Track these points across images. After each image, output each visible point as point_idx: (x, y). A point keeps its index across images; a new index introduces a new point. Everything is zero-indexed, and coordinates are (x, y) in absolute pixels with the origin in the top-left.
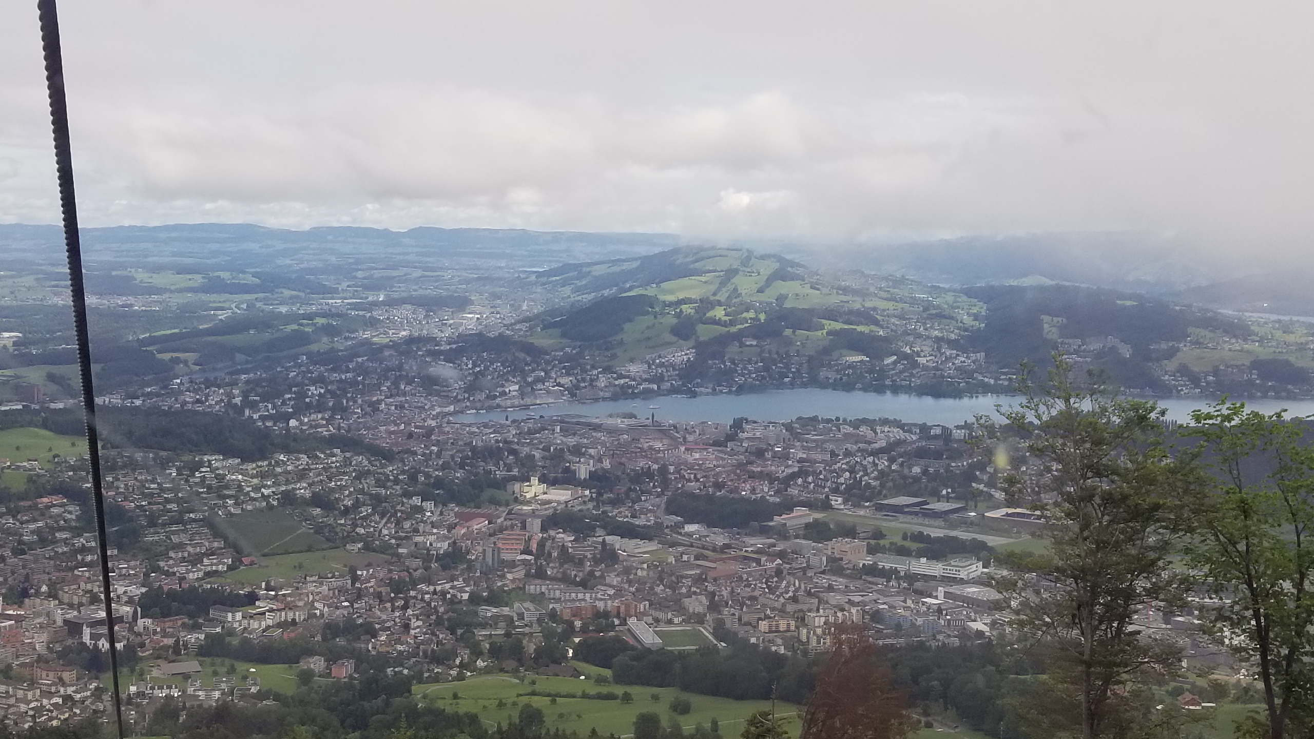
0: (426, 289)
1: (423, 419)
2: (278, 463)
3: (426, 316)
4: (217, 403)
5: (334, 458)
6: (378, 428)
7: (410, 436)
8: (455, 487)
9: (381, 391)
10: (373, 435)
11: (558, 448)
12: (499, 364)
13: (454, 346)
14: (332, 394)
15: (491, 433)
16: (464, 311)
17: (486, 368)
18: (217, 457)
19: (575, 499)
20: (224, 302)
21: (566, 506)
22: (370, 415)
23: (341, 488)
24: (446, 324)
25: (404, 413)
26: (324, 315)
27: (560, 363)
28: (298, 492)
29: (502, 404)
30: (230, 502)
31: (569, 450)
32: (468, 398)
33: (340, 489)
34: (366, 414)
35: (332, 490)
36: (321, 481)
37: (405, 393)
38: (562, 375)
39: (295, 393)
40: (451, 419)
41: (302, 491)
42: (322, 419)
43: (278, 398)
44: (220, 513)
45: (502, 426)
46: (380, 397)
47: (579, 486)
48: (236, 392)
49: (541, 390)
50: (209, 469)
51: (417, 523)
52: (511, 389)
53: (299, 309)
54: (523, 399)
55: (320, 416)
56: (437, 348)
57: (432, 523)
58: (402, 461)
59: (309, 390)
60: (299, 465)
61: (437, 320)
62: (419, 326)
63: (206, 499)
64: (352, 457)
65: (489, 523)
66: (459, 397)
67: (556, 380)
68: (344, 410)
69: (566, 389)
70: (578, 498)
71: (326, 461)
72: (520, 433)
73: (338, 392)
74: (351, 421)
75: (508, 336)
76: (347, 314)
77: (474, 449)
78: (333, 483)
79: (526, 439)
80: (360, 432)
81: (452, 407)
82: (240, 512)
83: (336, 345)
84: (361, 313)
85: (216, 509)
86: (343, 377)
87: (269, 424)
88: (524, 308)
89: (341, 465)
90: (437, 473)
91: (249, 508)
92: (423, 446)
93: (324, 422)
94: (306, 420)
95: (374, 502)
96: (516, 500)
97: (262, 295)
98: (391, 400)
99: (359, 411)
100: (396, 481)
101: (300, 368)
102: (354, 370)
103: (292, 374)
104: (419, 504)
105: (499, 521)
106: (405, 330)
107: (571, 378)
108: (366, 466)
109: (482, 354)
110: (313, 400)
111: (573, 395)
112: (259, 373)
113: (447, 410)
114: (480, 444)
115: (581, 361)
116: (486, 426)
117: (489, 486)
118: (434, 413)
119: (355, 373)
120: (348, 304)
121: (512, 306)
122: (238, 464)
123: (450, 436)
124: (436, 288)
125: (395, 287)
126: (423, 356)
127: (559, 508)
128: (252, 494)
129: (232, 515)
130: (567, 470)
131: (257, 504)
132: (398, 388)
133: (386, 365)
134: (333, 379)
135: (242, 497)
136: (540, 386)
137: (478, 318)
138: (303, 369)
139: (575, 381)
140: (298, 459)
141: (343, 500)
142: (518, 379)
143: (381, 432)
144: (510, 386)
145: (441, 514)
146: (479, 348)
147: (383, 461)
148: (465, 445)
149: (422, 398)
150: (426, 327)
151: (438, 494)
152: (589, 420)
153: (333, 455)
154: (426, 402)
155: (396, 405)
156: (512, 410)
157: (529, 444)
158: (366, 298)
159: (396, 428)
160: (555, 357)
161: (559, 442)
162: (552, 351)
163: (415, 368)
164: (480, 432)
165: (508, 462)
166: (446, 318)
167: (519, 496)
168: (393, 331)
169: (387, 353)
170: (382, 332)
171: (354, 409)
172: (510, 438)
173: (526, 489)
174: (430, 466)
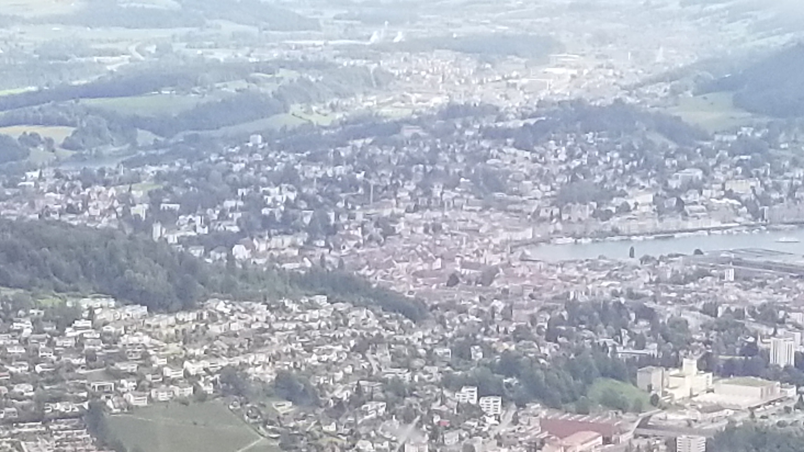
0: (477, 24)
1: (477, 252)
2: (213, 318)
3: (479, 71)
4: (102, 214)
5: (316, 312)
6: (393, 265)
7: (454, 280)
8: (539, 372)
9: (398, 199)
10: (384, 277)
11: (733, 309)
12: (616, 155)
13: (532, 122)
14: (312, 203)
15: (603, 279)
16: (547, 62)
17: (593, 162)
18: (104, 302)
19: (769, 403)
20: (116, 41)
21: (752, 416)
22: (378, 241)
23: (329, 366)
24: (514, 85)
25: (441, 240)
26: (293, 65)
27: (733, 154)
28: (250, 370)
29: (623, 228)
30: (128, 384)
31: (753, 314)
32: (559, 217)
33: (328, 369)
34: (371, 239)
35: (313, 370)
36: (293, 353)
37: (442, 204)
38: (735, 178)
39: (243, 198)
40: (528, 252)
41: (259, 369)
42: (293, 245)
43: (214, 207)
44: (109, 403)
45: (624, 267)
46: (396, 211)
47: (776, 379)
48: (137, 194)
49: (696, 203)
50: (89, 324)
51: (470, 437)
52: (639, 200)
53: (249, 56)
54: (661, 220)
55: (288, 240)
56: (500, 124)
57: (498, 437)
58: (441, 321)
59: (268, 194)
60: (252, 322)
61: (498, 78)
62: (466, 88)
63: (84, 377)
64: (349, 311)
65: (606, 441)
66: (543, 214)
67: (724, 185)
68: (332, 231)
69: (744, 204)
70: (776, 401)
71: (301, 317)
72: (658, 281)
73: (320, 199)
74: (344, 252)
75: (631, 106)
76: (335, 66)
77: (571, 306)
78: (315, 357)
79: (670, 292)
80: (362, 272)
82: (145, 403)
83: (315, 119)
84: (358, 62)
85: (103, 398)
86: (330, 173)
87: (197, 252)
88: (659, 58)
89: (329, 326)
90: (506, 345)
91: (163, 396)
92: (477, 299)
93: (296, 253)
94: (262, 247)
95: (390, 394)
96: (655, 401)
97: (182, 31)
98: (417, 216)
99: (359, 233)
100: (431, 359)
101: (251, 155)
102: (349, 161)
103: (237, 167)
104: (474, 402)
105: (624, 438)
106: (439, 94)
107: (753, 184)
108: (374, 329)
109: (583, 136)
110: (276, 212)
111: (756, 214)
112: (178, 164)
113: (519, 236)
114: (582, 298)
115: (771, 151)
116: (593, 266)
117: (604, 374)
118: (496, 241)
119: (350, 167)
120: (336, 48)
121: (635, 54)
122: (144, 316)
123: (528, 282)
124: (495, 22)
125: (421, 20)
126: (474, 138)
127: (738, 418)
128: (168, 372)
129: (130, 407)
130: (751, 349)
131: (177, 391)
132: (428, 193)
133: (407, 153)
134: (311, 175)
135: (149, 377)
136: (693, 196)
137: (573, 77)
138: (259, 157)
139: (760, 190)
140: (250, 312)
141: (334, 390)
142: (653, 181)
143: (398, 272)
144: (637, 195)
145: (515, 421)
146: (578, 125)
147: (406, 321)
148: (555, 298)
149: (474, 214)
150: (479, 88)
151: (509, 385)
152: (789, 261)
153: (315, 307)
154: (482, 221)
155: (426, 225)
156: (641, 238)
157: (675, 301)
158: (369, 38)
159: (426, 266)
160: (722, 145)
161: (733, 298)
162: (716, 133)
163: (460, 159)
164: (583, 278)
165: (638, 332)
166: (514, 74)
167: (660, 394)
168: (419, 96)
169: (407, 132)
170: (398, 96)
171: (349, 229)
172: (639, 289)
173: (674, 382)
174: (493, 333)
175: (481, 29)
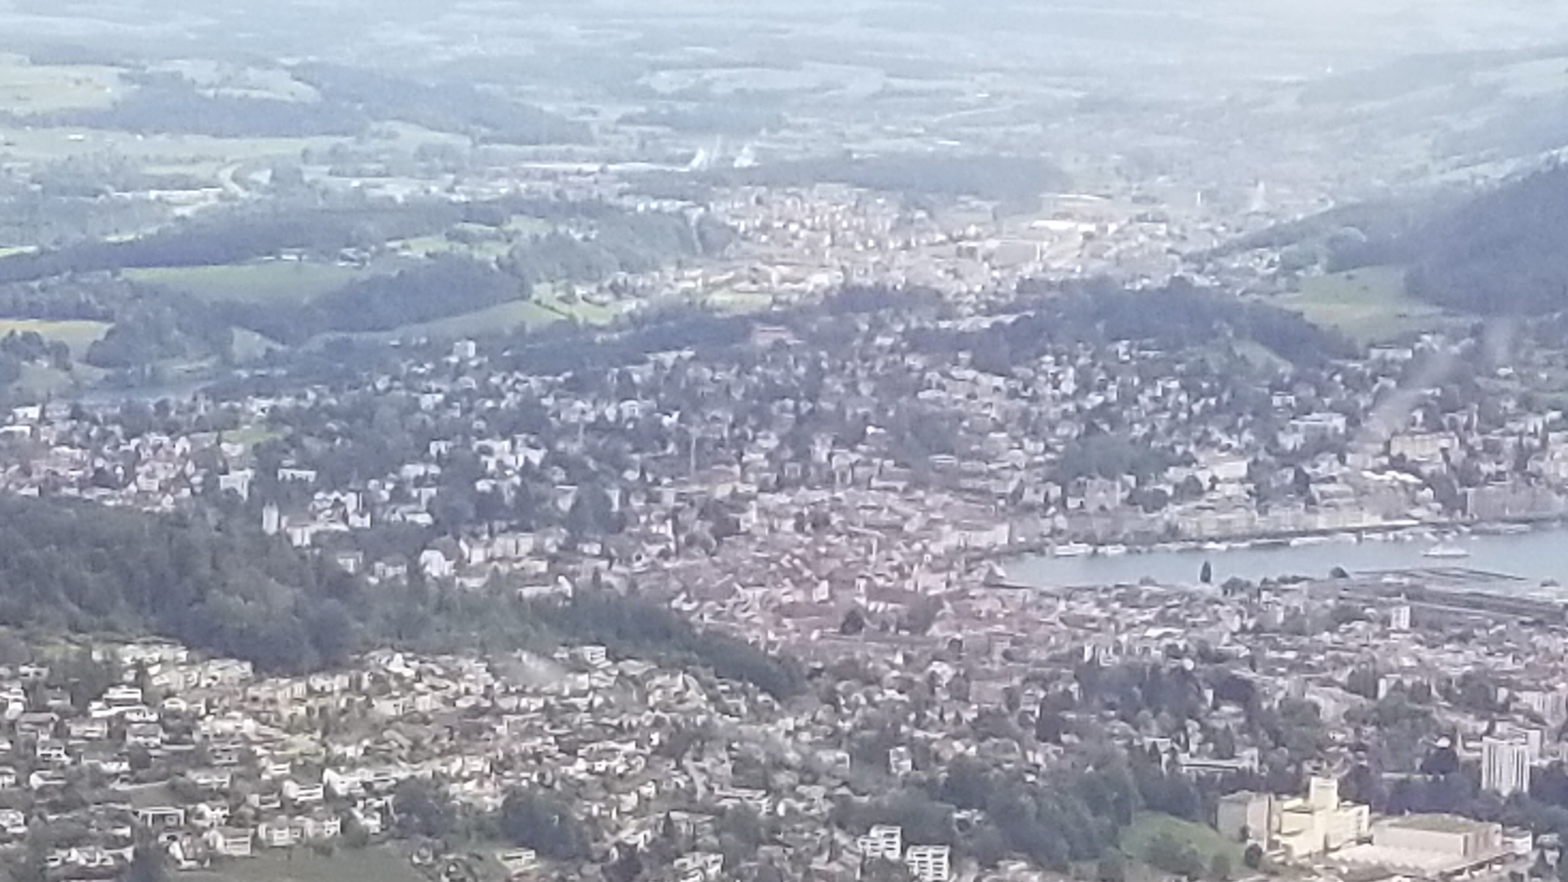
0: (898, 135)
1: (899, 569)
2: (381, 685)
3: (902, 225)
4: (163, 489)
5: (583, 678)
6: (735, 593)
7: (853, 622)
8: (1025, 799)
9: (745, 466)
11: (1408, 682)
12: (1175, 384)
13: (1009, 319)
14: (574, 469)
15: (1149, 624)
16: (1037, 209)
17: (1128, 398)
18: (166, 652)
19: (1480, 866)
20: (194, 161)
22: (706, 545)
23: (608, 782)
24: (972, 252)
25: (829, 545)
26: (537, 208)
28: (454, 788)
29: (1188, 526)
30: (212, 813)
31: (1447, 694)
32: (1062, 503)
33: (606, 787)
34: (691, 541)
35: (578, 789)
36: (538, 757)
37: (832, 475)
38: (1410, 429)
39: (439, 460)
40: (1000, 571)
41: (470, 786)
42: (537, 553)
43: (381, 475)
44: (175, 850)
45: (1191, 600)
46: (742, 489)
47: (1492, 818)
48: (232, 449)
49: (1333, 479)
50: (138, 695)
52: (1220, 472)
53: (451, 190)
54: (1263, 512)
55: (527, 542)
56: (944, 324)
58: (831, 699)
59: (489, 452)
60: (458, 695)
61: (940, 237)
62: (877, 256)
63: (125, 798)
64: (650, 676)
66: (1028, 496)
67: (1388, 444)
68: (618, 524)
69: (1428, 483)
70: (1491, 862)
71: (554, 686)
72: (1258, 629)
73: (592, 464)
74: (638, 566)
75: (1204, 292)
76: (620, 210)
78: (581, 764)
79: (1284, 649)
80: (675, 604)
81: (1004, 529)
82: (246, 851)
83: (581, 312)
84: (667, 205)
85: (163, 838)
86: (610, 413)
87: (349, 563)
88: (1257, 205)
89: (608, 704)
90: (958, 746)
91: (282, 837)
92: (899, 659)
93: (542, 567)
94: (478, 556)
95: (729, 837)
96: (1253, 859)
97: (322, 143)
98: (783, 498)
99: (667, 530)
100: (809, 773)
101: (455, 380)
102: (650, 390)
103: (428, 401)
104: (894, 855)
106: (824, 267)
107: (1444, 443)
108: (698, 711)
109: (1111, 348)
110: (505, 485)
111: (1451, 502)
112: (311, 396)
113: (982, 540)
114: (1109, 660)
115: (1480, 380)
116: (1129, 598)
117: (1153, 806)
118: (937, 548)
119: (651, 403)
120: (622, 176)
121: (1210, 196)
122: (244, 682)
123: (1001, 628)
124: (935, 131)
125: (788, 126)
126: (893, 350)
128: (292, 790)
129: (216, 859)
130: (1445, 761)
131: (309, 825)
132: (804, 455)
133: (764, 377)
134: (574, 419)
135: (254, 799)
136: (1326, 465)
137: (1088, 236)
138: (470, 382)
139: (1458, 455)
140: (456, 675)
141: (619, 828)
142: (1247, 436)
143: (746, 606)
144: (1217, 461)
146: (1100, 326)
147: (761, 698)
148: (1053, 660)
149: (892, 495)
150: (903, 257)
151: (963, 824)
152: (1518, 591)
153: (581, 667)
154: (908, 509)
155: (800, 515)
156: (1223, 546)
157: (1293, 666)
158: (687, 159)
159: (799, 596)
160: (1384, 369)
161: (1407, 662)
162: (1373, 345)
163: (865, 389)
164: (1109, 620)
165: (1220, 725)
166: (972, 230)
167: (1264, 845)
168: (785, 270)
169: (763, 338)
170: (745, 272)
171: (649, 523)
172: (1222, 643)
173: (1291, 822)
174: (932, 722)
175: (905, 145)
